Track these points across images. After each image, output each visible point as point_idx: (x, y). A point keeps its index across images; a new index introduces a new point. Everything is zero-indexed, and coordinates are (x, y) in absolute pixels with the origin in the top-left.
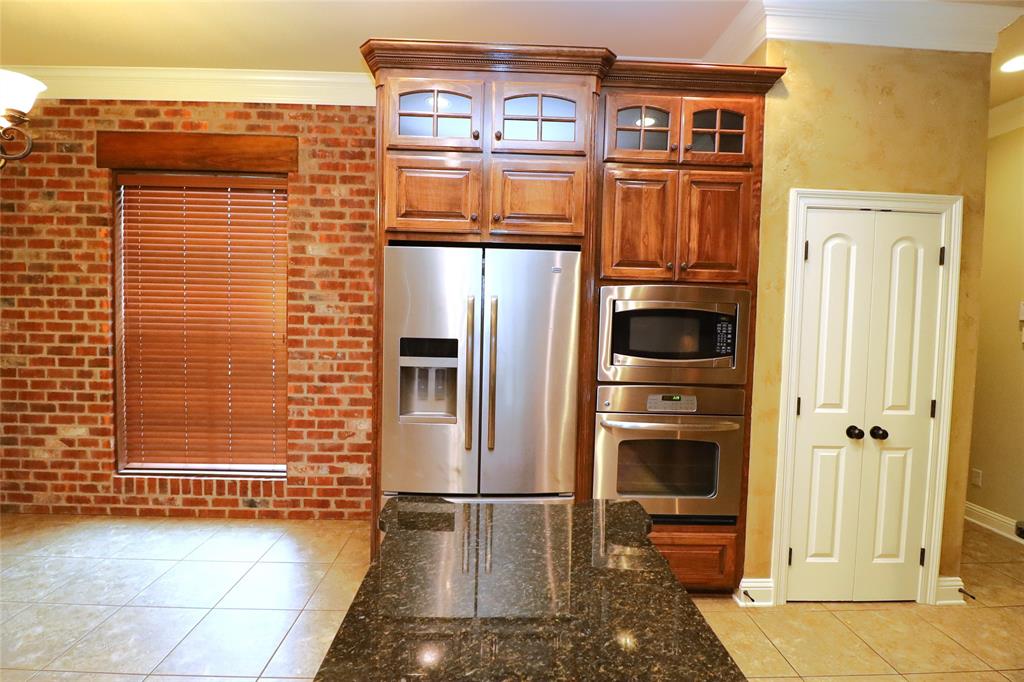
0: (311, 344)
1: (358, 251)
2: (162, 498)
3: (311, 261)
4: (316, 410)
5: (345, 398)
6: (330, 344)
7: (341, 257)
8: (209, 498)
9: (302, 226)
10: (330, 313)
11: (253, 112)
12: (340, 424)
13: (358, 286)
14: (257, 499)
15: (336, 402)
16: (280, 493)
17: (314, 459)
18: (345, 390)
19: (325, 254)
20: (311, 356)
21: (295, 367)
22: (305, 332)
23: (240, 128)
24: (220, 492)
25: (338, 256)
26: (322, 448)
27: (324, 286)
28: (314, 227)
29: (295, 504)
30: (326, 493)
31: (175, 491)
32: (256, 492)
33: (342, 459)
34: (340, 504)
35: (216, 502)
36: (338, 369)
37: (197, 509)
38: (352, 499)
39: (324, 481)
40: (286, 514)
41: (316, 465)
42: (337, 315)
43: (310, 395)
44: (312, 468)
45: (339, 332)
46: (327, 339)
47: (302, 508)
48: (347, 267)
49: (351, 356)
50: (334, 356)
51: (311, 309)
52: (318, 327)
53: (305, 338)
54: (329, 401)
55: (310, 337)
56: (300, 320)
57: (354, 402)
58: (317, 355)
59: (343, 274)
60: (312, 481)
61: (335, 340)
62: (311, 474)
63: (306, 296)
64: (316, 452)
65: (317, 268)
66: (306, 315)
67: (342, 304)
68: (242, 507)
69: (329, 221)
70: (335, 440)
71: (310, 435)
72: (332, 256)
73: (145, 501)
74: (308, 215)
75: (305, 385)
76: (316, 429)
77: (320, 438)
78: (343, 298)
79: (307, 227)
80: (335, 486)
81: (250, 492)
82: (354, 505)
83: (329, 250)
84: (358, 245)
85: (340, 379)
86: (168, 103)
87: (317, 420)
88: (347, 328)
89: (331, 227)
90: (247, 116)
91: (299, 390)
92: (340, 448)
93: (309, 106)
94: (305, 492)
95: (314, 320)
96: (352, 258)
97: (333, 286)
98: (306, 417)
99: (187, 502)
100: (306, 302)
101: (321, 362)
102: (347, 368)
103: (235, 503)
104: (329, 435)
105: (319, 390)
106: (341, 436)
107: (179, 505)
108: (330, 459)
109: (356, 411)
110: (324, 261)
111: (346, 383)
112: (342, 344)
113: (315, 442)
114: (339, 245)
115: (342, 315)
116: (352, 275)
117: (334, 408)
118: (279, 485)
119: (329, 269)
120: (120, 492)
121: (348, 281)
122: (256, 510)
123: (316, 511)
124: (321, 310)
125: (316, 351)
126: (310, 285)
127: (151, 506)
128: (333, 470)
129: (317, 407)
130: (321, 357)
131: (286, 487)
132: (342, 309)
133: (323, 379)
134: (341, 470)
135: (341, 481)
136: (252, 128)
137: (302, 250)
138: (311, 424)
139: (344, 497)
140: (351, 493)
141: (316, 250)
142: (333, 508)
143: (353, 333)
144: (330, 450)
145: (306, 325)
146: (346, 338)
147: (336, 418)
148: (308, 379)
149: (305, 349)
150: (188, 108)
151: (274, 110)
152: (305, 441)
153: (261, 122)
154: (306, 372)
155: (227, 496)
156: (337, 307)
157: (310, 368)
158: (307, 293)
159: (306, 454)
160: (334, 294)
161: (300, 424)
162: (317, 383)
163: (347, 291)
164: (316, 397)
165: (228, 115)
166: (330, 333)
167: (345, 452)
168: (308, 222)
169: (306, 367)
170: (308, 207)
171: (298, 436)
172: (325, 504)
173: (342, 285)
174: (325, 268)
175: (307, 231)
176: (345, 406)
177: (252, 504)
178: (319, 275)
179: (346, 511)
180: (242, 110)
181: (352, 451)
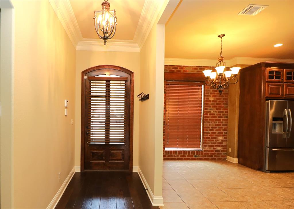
0: (210, 120)
1: (220, 99)
2: (176, 155)
3: (210, 101)
4: (210, 135)
5: (217, 132)
6: (214, 120)
7: (217, 100)
8: (186, 155)
9: (208, 93)
10: (214, 113)
11: (198, 68)
12: (215, 138)
13: (220, 107)
14: (197, 155)
15: (215, 133)
16: (202, 154)
17: (210, 146)
18: (217, 130)
19: (213, 99)
20: (210, 122)
21: (206, 125)
22: (208, 117)
23: (195, 71)
24: (189, 154)
25: (216, 100)
26: (212, 143)
27: (213, 107)
28: (211, 93)
29: (205, 156)
30: (212, 154)
31: (179, 154)
32: (197, 154)
33: (216, 146)
34: (215, 156)
35: (188, 156)
36: (215, 126)
37: (183, 158)
38: (218, 155)
39: (212, 151)
40: (203, 159)
41: (210, 147)
42: (216, 113)
43: (209, 131)
44: (209, 148)
45: (216, 117)
46: (213, 118)
47: (207, 157)
48: (218, 102)
49: (218, 122)
50: (214, 122)
51: (210, 112)
52: (211, 116)
53: (208, 118)
54: (213, 133)
55: (209, 118)
56: (207, 114)
57: (219, 133)
58: (211, 122)
59: (217, 104)
60: (209, 151)
61: (215, 119)
62: (209, 149)
63: (209, 109)
64: (210, 144)
65: (211, 102)
66: (209, 113)
67: (216, 111)
68: (194, 157)
69: (214, 92)
70: (214, 141)
71: (209, 140)
72: (214, 100)
73: (172, 156)
74: (210, 91)
75: (208, 129)
76: (210, 139)
77: (211, 141)
78: (217, 109)
79: (209, 93)
80: (214, 152)
81: (195, 154)
82: (218, 156)
83: (214, 99)
84: (220, 97)
85: (216, 128)
86: (180, 66)
87: (211, 137)
88: (217, 116)
89: (215, 93)
90: (197, 69)
91: (207, 130)
92: (215, 143)
93: (210, 67)
94: (208, 154)
95: (210, 114)
96: (219, 100)
97: (214, 107)
98: (208, 136)
99: (181, 156)
100: (209, 110)
101: (212, 124)
102: (218, 125)
103: (192, 156)
104: (213, 141)
105: (212, 130)
106: (216, 141)
107: (179, 157)
108: (213, 146)
109: (219, 135)
110: (213, 101)
111: (217, 129)
112: (216, 120)
113: (210, 142)
114: (216, 98)
115: (217, 113)
116: (219, 104)
117: (215, 134)
118: (202, 152)
119: (214, 103)
120: (166, 154)
121: (218, 106)
122: (197, 158)
123: (210, 158)
124: (212, 112)
125: (211, 121)
126: (210, 107)
127: (173, 157)
128: (214, 148)
129: (211, 134)
130: (212, 123)
131: (204, 152)
132: (217, 112)
133: (212, 128)
134: (216, 148)
135: (216, 151)
136: (198, 72)
137: (208, 99)
138: (209, 138)
139: (216, 155)
140: (218, 154)
141: (211, 99)
142: (214, 157)
143: (219, 117)
144: (213, 144)
145: (209, 115)
146: (217, 118)
147: (215, 136)
148: (209, 128)
149: (208, 121)
150: (184, 67)
151: (203, 68)
152: (208, 142)
153: (200, 70)
154: (208, 126)
155: (190, 155)
156: (215, 111)
157: (209, 125)
158: (209, 108)
159: (208, 145)
160: (215, 109)
161: (207, 138)
162: (211, 129)
163: (218, 108)
164: (211, 132)
165: (193, 69)
166: (214, 117)
167: (217, 144)
168: (209, 92)
169: (208, 125)
170: (209, 89)
171: (206, 141)
172: (212, 156)
173: (217, 106)
174: (213, 103)
175: (209, 94)
176: (217, 134)
177: (196, 156)
178: (212, 104)
179: (217, 158)
180: (196, 68)
181: (218, 144)
